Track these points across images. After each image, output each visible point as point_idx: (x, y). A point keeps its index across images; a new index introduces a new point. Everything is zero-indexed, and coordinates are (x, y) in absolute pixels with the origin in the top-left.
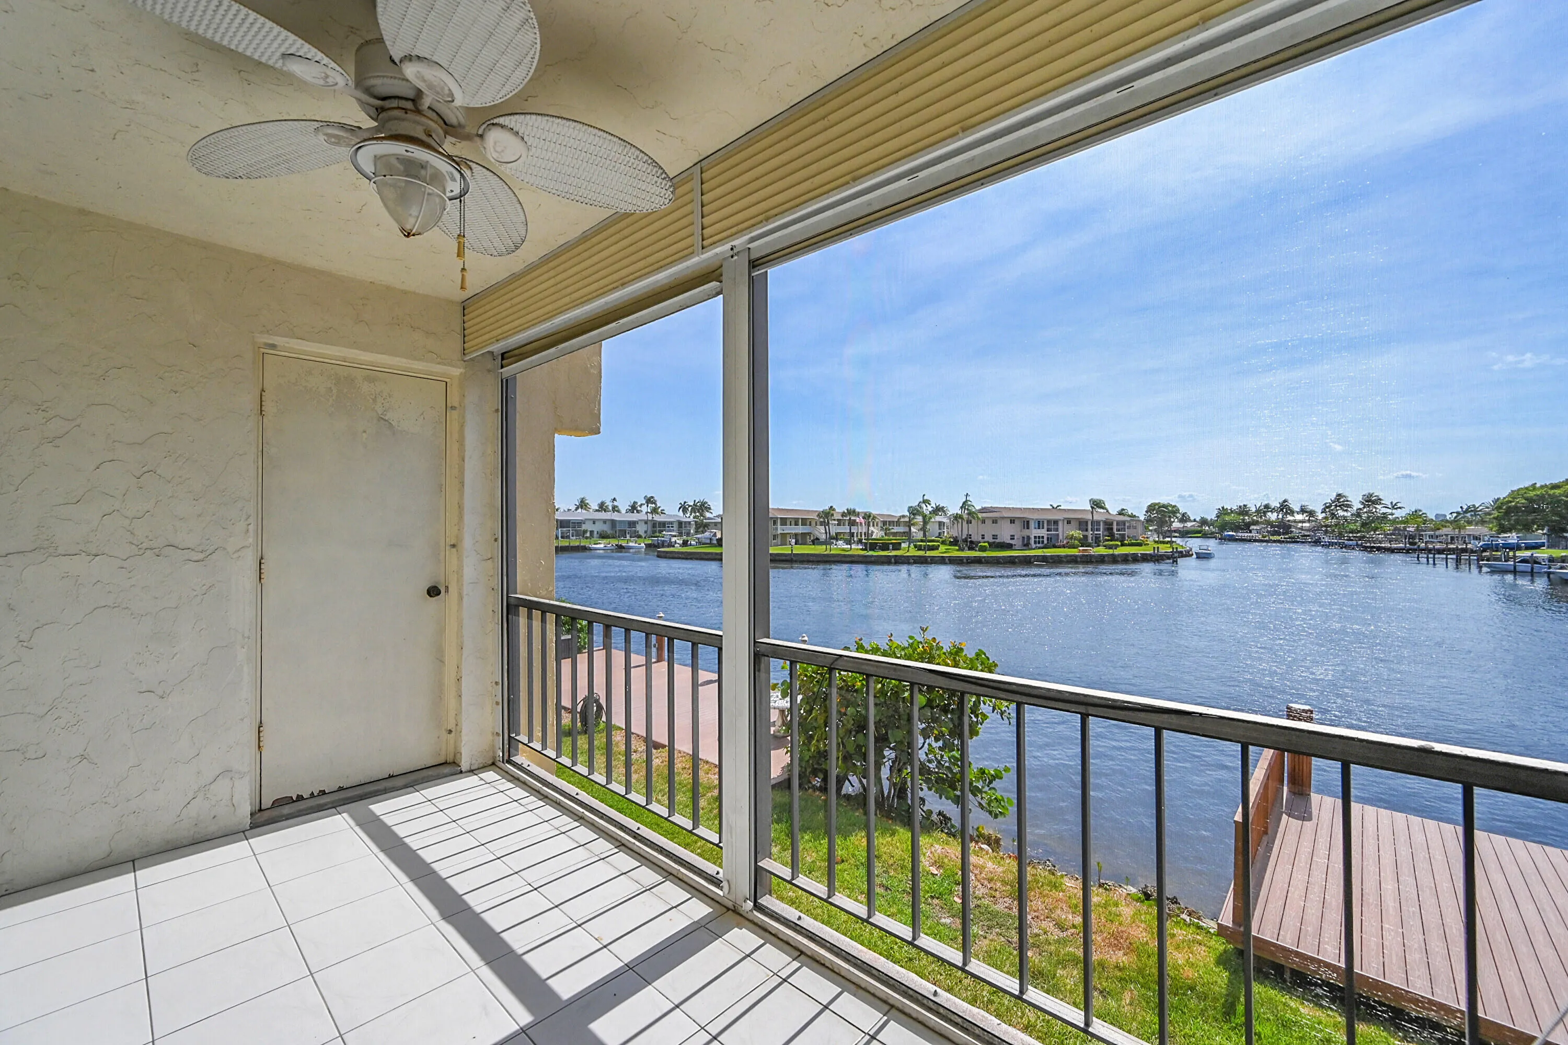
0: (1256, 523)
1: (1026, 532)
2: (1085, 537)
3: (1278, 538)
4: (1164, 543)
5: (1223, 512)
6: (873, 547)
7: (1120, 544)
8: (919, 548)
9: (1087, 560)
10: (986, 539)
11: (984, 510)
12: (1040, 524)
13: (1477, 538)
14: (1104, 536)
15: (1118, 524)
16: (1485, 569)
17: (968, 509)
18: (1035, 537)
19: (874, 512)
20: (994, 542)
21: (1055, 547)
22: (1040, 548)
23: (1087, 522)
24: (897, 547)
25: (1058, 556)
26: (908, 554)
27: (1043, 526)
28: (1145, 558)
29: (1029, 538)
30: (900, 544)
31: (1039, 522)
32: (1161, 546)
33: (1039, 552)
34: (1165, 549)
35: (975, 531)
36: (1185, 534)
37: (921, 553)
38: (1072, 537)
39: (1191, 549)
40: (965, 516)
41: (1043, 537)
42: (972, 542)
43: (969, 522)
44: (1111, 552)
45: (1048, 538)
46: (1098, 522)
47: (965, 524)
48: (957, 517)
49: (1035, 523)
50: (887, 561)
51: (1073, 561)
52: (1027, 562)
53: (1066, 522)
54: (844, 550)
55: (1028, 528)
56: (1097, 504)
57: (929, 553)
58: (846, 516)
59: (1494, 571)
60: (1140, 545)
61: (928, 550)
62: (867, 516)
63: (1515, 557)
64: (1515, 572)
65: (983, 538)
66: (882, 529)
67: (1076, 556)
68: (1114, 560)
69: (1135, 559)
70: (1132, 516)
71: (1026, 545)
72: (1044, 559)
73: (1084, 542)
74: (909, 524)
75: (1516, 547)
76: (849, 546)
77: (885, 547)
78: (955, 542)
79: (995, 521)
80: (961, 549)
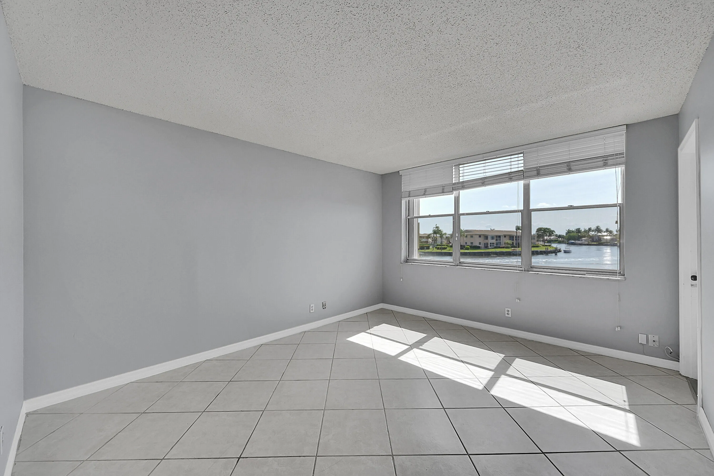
0: (585, 237)
1: (486, 241)
2: (513, 243)
3: (596, 243)
4: (546, 245)
5: (569, 232)
8: (438, 249)
9: (515, 254)
10: (468, 244)
11: (467, 231)
12: (493, 238)
18: (490, 243)
20: (472, 246)
21: (499, 248)
22: (493, 248)
23: (513, 237)
25: (502, 252)
26: (434, 251)
28: (543, 253)
29: (487, 244)
30: (429, 247)
31: (492, 236)
32: (548, 247)
33: (494, 250)
34: (550, 249)
35: (463, 241)
36: (553, 241)
37: (440, 251)
38: (508, 244)
39: (560, 249)
41: (494, 243)
45: (496, 244)
46: (519, 237)
49: (490, 237)
51: (509, 254)
52: (487, 254)
53: (504, 236)
55: (487, 239)
56: (519, 229)
57: (444, 251)
60: (538, 247)
61: (443, 249)
65: (466, 244)
67: (510, 252)
69: (537, 253)
71: (486, 247)
72: (496, 253)
73: (513, 246)
77: (423, 248)
79: (472, 237)
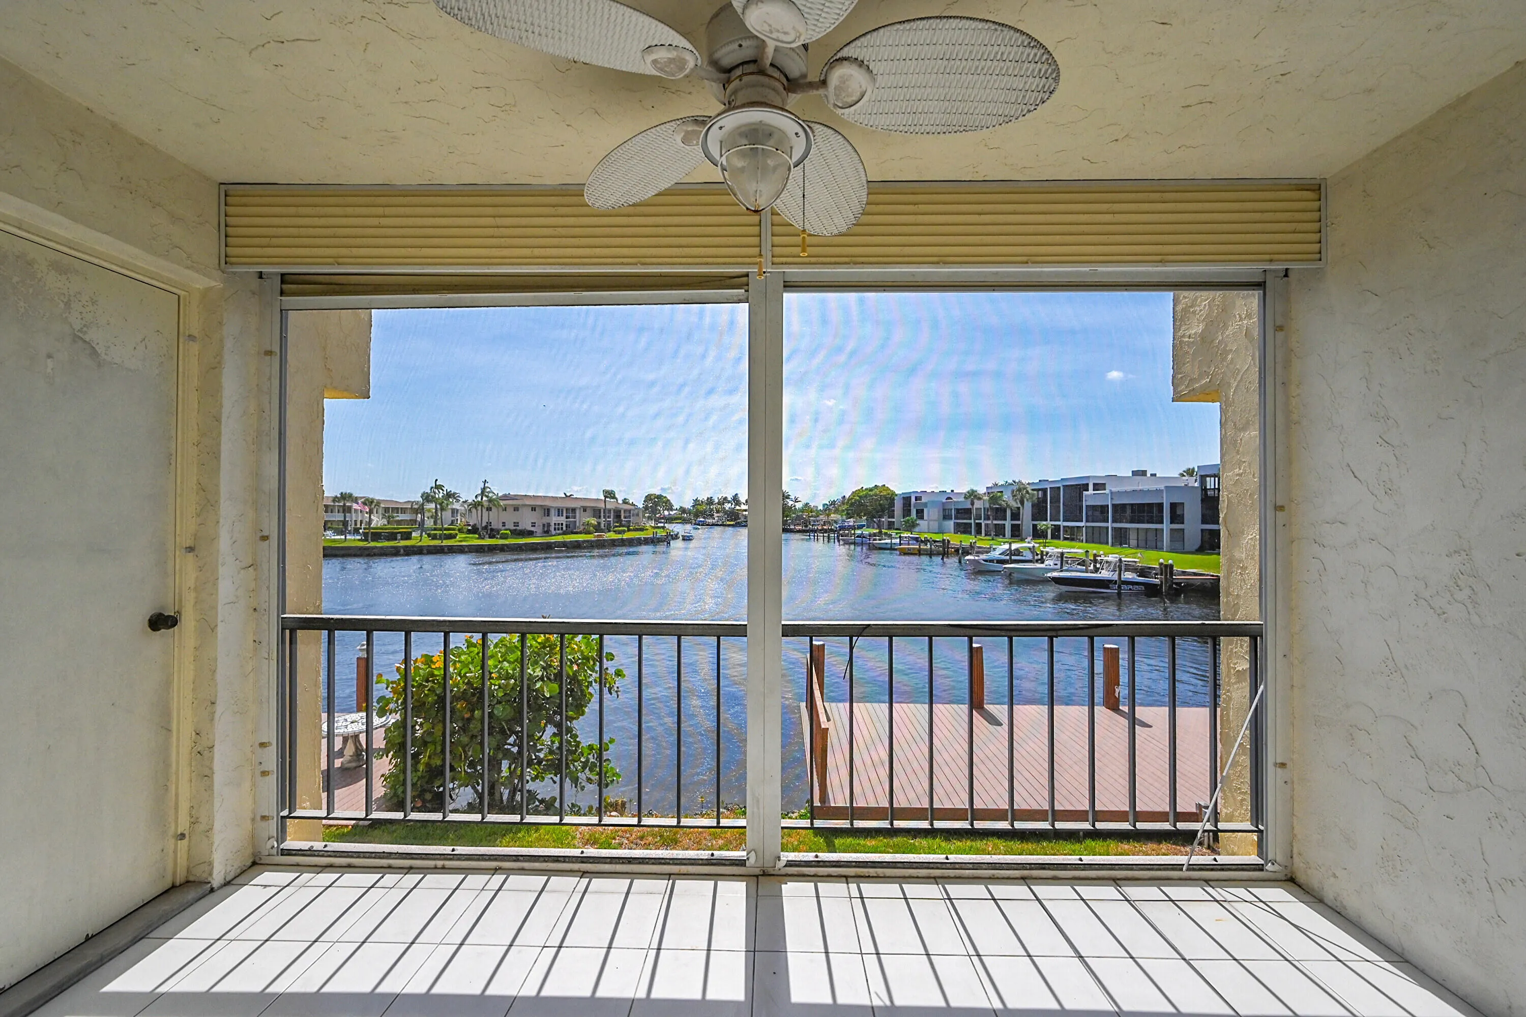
0: (718, 511)
1: (546, 520)
2: (599, 523)
3: (732, 523)
4: (658, 527)
5: (696, 502)
6: (376, 536)
7: (626, 529)
8: (434, 537)
9: (600, 544)
10: (507, 527)
11: (506, 497)
12: (559, 512)
13: (836, 522)
14: (614, 523)
15: (625, 511)
16: (841, 542)
17: (487, 497)
18: (555, 524)
19: (377, 497)
20: (515, 530)
21: (573, 533)
22: (559, 534)
23: (600, 510)
24: (407, 536)
25: (576, 541)
26: (420, 544)
27: (562, 513)
28: (647, 541)
29: (549, 525)
30: (411, 533)
31: (559, 510)
32: (658, 531)
33: (560, 539)
34: (661, 533)
35: (495, 519)
36: (670, 520)
37: (437, 542)
38: (588, 524)
39: (678, 533)
40: (486, 504)
41: (562, 524)
42: (492, 530)
43: (489, 509)
44: (620, 536)
45: (566, 525)
46: (610, 511)
47: (484, 510)
48: (476, 505)
49: (555, 510)
50: (395, 552)
51: (591, 545)
52: (548, 548)
53: (582, 510)
54: (334, 541)
55: (548, 515)
56: (609, 494)
57: (446, 543)
58: (339, 502)
59: (847, 543)
60: (642, 530)
61: (445, 539)
62: (369, 502)
63: (854, 534)
64: (854, 543)
65: (504, 526)
66: (384, 517)
67: (592, 541)
68: (623, 543)
69: (640, 542)
70: (633, 504)
71: (547, 532)
72: (564, 544)
73: (598, 528)
74: (421, 510)
75: (853, 528)
76: (343, 537)
77: (392, 536)
78: (474, 530)
79: (516, 509)
80: (481, 538)
